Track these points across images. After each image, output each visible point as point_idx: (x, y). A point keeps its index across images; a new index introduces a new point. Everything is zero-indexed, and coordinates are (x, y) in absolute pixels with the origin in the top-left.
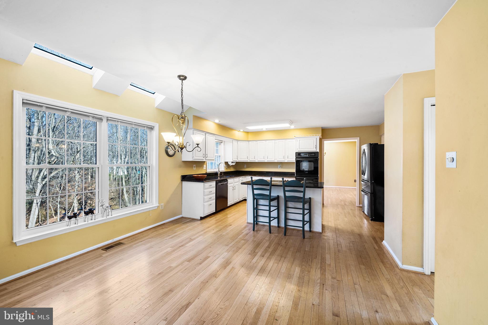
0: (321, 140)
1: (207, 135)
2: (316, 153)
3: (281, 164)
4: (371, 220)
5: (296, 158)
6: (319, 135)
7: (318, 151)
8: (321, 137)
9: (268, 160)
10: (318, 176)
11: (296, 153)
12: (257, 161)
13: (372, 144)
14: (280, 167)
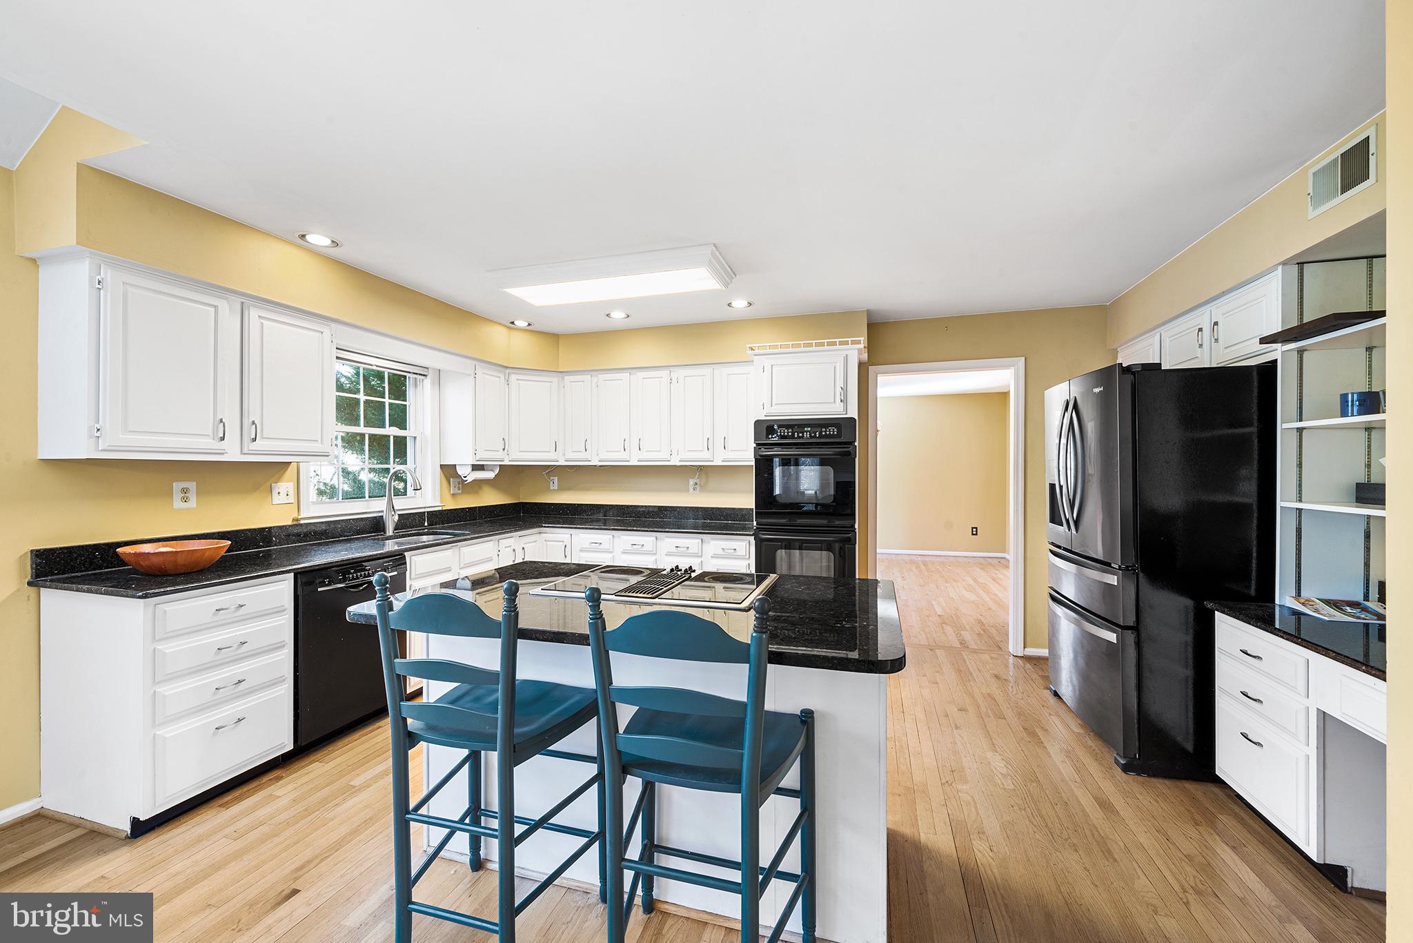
0: (863, 368)
1: (254, 314)
2: (844, 426)
3: (702, 473)
4: (1126, 769)
5: (758, 444)
6: (859, 342)
7: (853, 413)
8: (865, 357)
9: (641, 457)
10: (853, 526)
11: (758, 423)
12: (595, 462)
13: (1129, 368)
14: (698, 487)
